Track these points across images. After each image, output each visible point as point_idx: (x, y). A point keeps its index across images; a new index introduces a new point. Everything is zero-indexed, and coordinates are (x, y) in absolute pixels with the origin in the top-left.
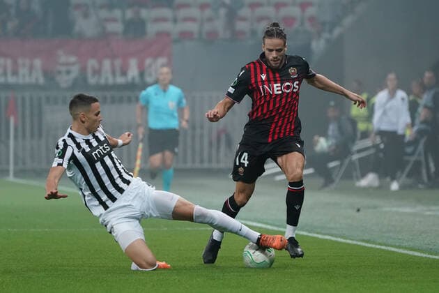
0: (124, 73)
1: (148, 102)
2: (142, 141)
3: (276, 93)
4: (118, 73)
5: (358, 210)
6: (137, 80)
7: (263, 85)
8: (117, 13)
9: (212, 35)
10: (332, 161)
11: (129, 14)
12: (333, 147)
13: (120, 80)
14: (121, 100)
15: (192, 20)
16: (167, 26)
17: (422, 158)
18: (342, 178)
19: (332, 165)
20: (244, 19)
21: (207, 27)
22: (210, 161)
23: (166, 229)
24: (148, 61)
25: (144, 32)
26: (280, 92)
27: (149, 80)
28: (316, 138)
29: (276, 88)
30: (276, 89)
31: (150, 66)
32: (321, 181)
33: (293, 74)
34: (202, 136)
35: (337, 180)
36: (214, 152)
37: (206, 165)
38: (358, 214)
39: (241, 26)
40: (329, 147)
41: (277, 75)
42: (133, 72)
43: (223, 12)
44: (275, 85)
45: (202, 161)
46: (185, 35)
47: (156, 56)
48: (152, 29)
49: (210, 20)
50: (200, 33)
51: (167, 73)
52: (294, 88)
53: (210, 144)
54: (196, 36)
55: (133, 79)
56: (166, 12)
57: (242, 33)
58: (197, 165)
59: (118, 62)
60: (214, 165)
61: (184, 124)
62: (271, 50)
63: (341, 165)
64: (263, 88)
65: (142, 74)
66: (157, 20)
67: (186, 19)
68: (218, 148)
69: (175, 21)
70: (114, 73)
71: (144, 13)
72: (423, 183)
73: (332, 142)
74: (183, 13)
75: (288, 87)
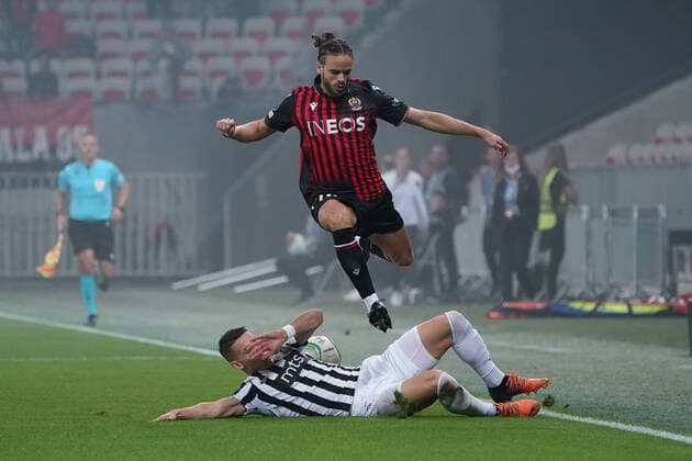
0: (28, 146)
1: (69, 187)
2: (62, 232)
3: (330, 132)
4: (20, 147)
5: (347, 333)
6: (47, 157)
7: (311, 120)
8: (19, 65)
9: (149, 96)
10: (311, 266)
11: (35, 67)
12: (314, 248)
13: (23, 157)
14: (24, 184)
15: (123, 74)
16: (88, 84)
17: (433, 263)
18: (325, 289)
19: (311, 271)
20: (192, 74)
21: (142, 85)
22: (146, 266)
23: (85, 359)
24: (61, 131)
25: (54, 92)
26: (336, 132)
27: (63, 155)
28: (290, 234)
29: (331, 126)
30: (329, 127)
31: (64, 137)
32: (297, 293)
33: (356, 105)
34: (135, 234)
35: (319, 292)
36: (151, 253)
37: (140, 272)
38: (347, 337)
39: (188, 83)
40: (308, 247)
41: (333, 106)
42: (41, 146)
43: (163, 63)
44: (329, 121)
45: (135, 267)
46: (112, 96)
47: (72, 124)
48: (67, 87)
49: (146, 74)
50: (132, 92)
51: (93, 144)
52: (357, 126)
53: (147, 243)
54: (127, 96)
55: (41, 155)
56: (86, 64)
57: (190, 93)
58: (129, 272)
59: (20, 133)
60: (152, 273)
61: (118, 212)
62: (336, 72)
63: (324, 272)
64: (312, 124)
65: (53, 149)
66: (73, 75)
67: (114, 74)
68: (158, 247)
69: (98, 75)
70: (14, 147)
71: (56, 65)
72: (435, 296)
73: (312, 240)
74: (108, 66)
75: (348, 125)
